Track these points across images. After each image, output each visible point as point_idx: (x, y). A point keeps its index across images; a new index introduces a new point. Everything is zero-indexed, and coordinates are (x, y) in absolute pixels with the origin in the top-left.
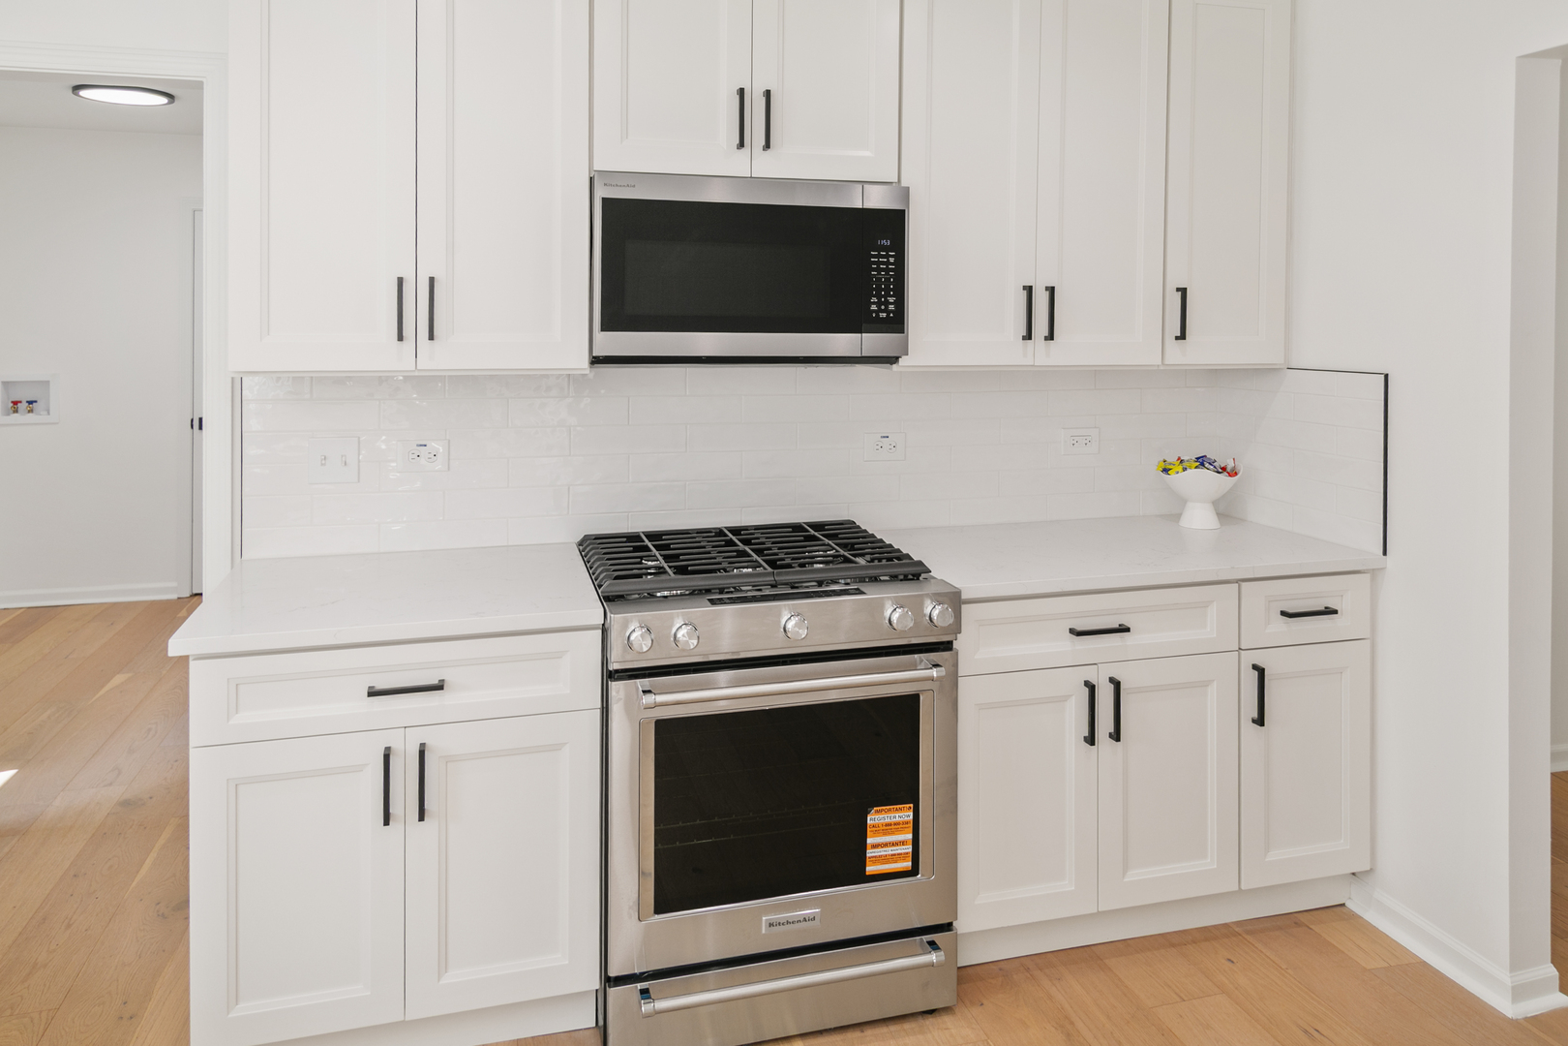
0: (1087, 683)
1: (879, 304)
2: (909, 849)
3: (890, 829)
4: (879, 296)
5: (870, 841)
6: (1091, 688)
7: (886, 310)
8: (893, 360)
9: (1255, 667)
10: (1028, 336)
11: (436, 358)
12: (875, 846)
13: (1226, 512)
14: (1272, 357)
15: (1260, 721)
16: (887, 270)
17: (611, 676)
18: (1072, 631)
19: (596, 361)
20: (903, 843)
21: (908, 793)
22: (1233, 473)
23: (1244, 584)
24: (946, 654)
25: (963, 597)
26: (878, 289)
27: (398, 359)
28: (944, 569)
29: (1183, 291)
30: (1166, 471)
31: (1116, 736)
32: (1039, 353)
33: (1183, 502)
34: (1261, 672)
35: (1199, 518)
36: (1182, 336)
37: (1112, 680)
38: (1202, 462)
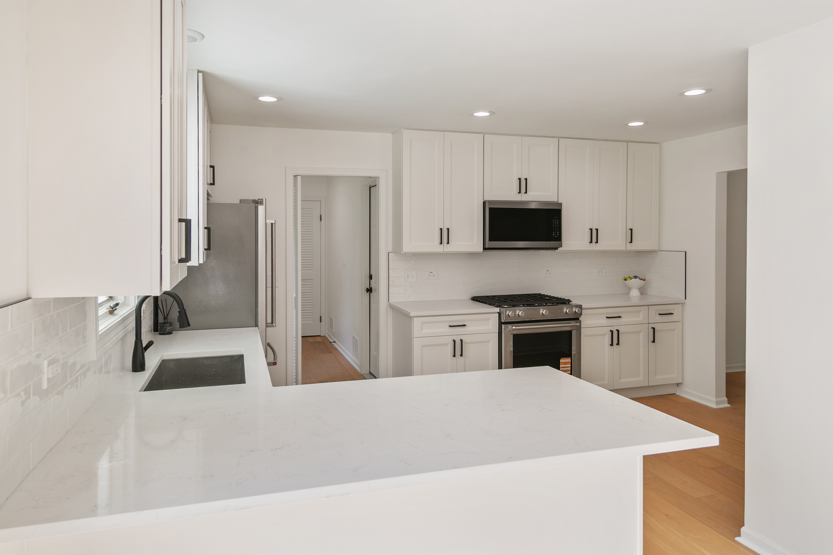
0: (611, 331)
1: (555, 234)
2: (570, 369)
3: (565, 363)
4: (555, 232)
5: (561, 366)
6: (612, 332)
7: (557, 235)
8: (557, 249)
9: (652, 328)
10: (591, 242)
11: (448, 248)
12: (562, 367)
13: (642, 291)
14: (655, 248)
15: (654, 341)
16: (557, 225)
17: (501, 323)
18: (607, 317)
19: (485, 249)
20: (568, 367)
21: (569, 355)
22: (644, 280)
23: (650, 307)
24: (578, 321)
25: (583, 307)
26: (555, 230)
27: (439, 249)
28: (574, 302)
29: (631, 230)
30: (625, 280)
31: (618, 344)
32: (594, 247)
33: (630, 289)
34: (654, 329)
35: (635, 293)
36: (631, 242)
37: (617, 330)
38: (635, 277)
